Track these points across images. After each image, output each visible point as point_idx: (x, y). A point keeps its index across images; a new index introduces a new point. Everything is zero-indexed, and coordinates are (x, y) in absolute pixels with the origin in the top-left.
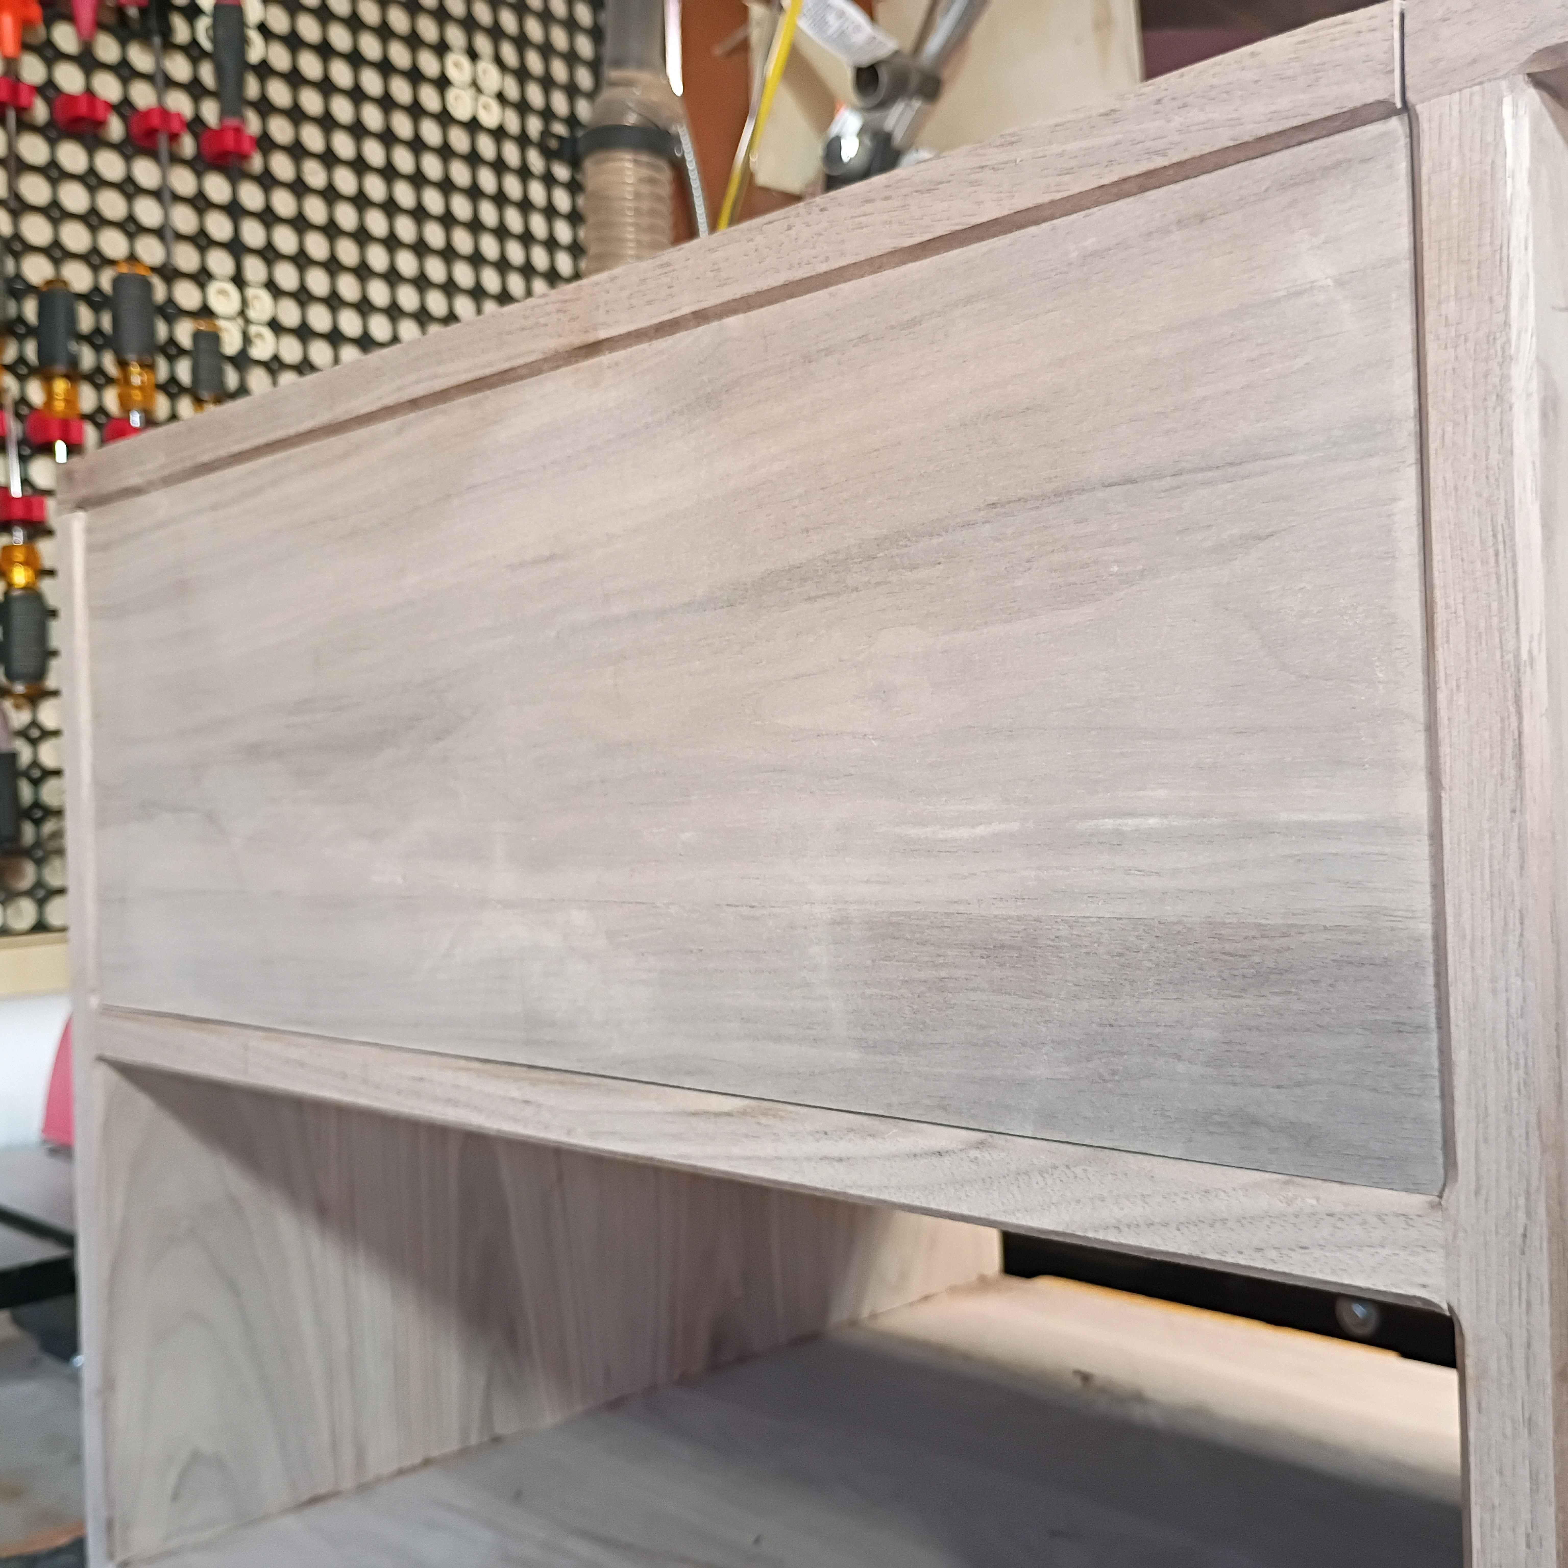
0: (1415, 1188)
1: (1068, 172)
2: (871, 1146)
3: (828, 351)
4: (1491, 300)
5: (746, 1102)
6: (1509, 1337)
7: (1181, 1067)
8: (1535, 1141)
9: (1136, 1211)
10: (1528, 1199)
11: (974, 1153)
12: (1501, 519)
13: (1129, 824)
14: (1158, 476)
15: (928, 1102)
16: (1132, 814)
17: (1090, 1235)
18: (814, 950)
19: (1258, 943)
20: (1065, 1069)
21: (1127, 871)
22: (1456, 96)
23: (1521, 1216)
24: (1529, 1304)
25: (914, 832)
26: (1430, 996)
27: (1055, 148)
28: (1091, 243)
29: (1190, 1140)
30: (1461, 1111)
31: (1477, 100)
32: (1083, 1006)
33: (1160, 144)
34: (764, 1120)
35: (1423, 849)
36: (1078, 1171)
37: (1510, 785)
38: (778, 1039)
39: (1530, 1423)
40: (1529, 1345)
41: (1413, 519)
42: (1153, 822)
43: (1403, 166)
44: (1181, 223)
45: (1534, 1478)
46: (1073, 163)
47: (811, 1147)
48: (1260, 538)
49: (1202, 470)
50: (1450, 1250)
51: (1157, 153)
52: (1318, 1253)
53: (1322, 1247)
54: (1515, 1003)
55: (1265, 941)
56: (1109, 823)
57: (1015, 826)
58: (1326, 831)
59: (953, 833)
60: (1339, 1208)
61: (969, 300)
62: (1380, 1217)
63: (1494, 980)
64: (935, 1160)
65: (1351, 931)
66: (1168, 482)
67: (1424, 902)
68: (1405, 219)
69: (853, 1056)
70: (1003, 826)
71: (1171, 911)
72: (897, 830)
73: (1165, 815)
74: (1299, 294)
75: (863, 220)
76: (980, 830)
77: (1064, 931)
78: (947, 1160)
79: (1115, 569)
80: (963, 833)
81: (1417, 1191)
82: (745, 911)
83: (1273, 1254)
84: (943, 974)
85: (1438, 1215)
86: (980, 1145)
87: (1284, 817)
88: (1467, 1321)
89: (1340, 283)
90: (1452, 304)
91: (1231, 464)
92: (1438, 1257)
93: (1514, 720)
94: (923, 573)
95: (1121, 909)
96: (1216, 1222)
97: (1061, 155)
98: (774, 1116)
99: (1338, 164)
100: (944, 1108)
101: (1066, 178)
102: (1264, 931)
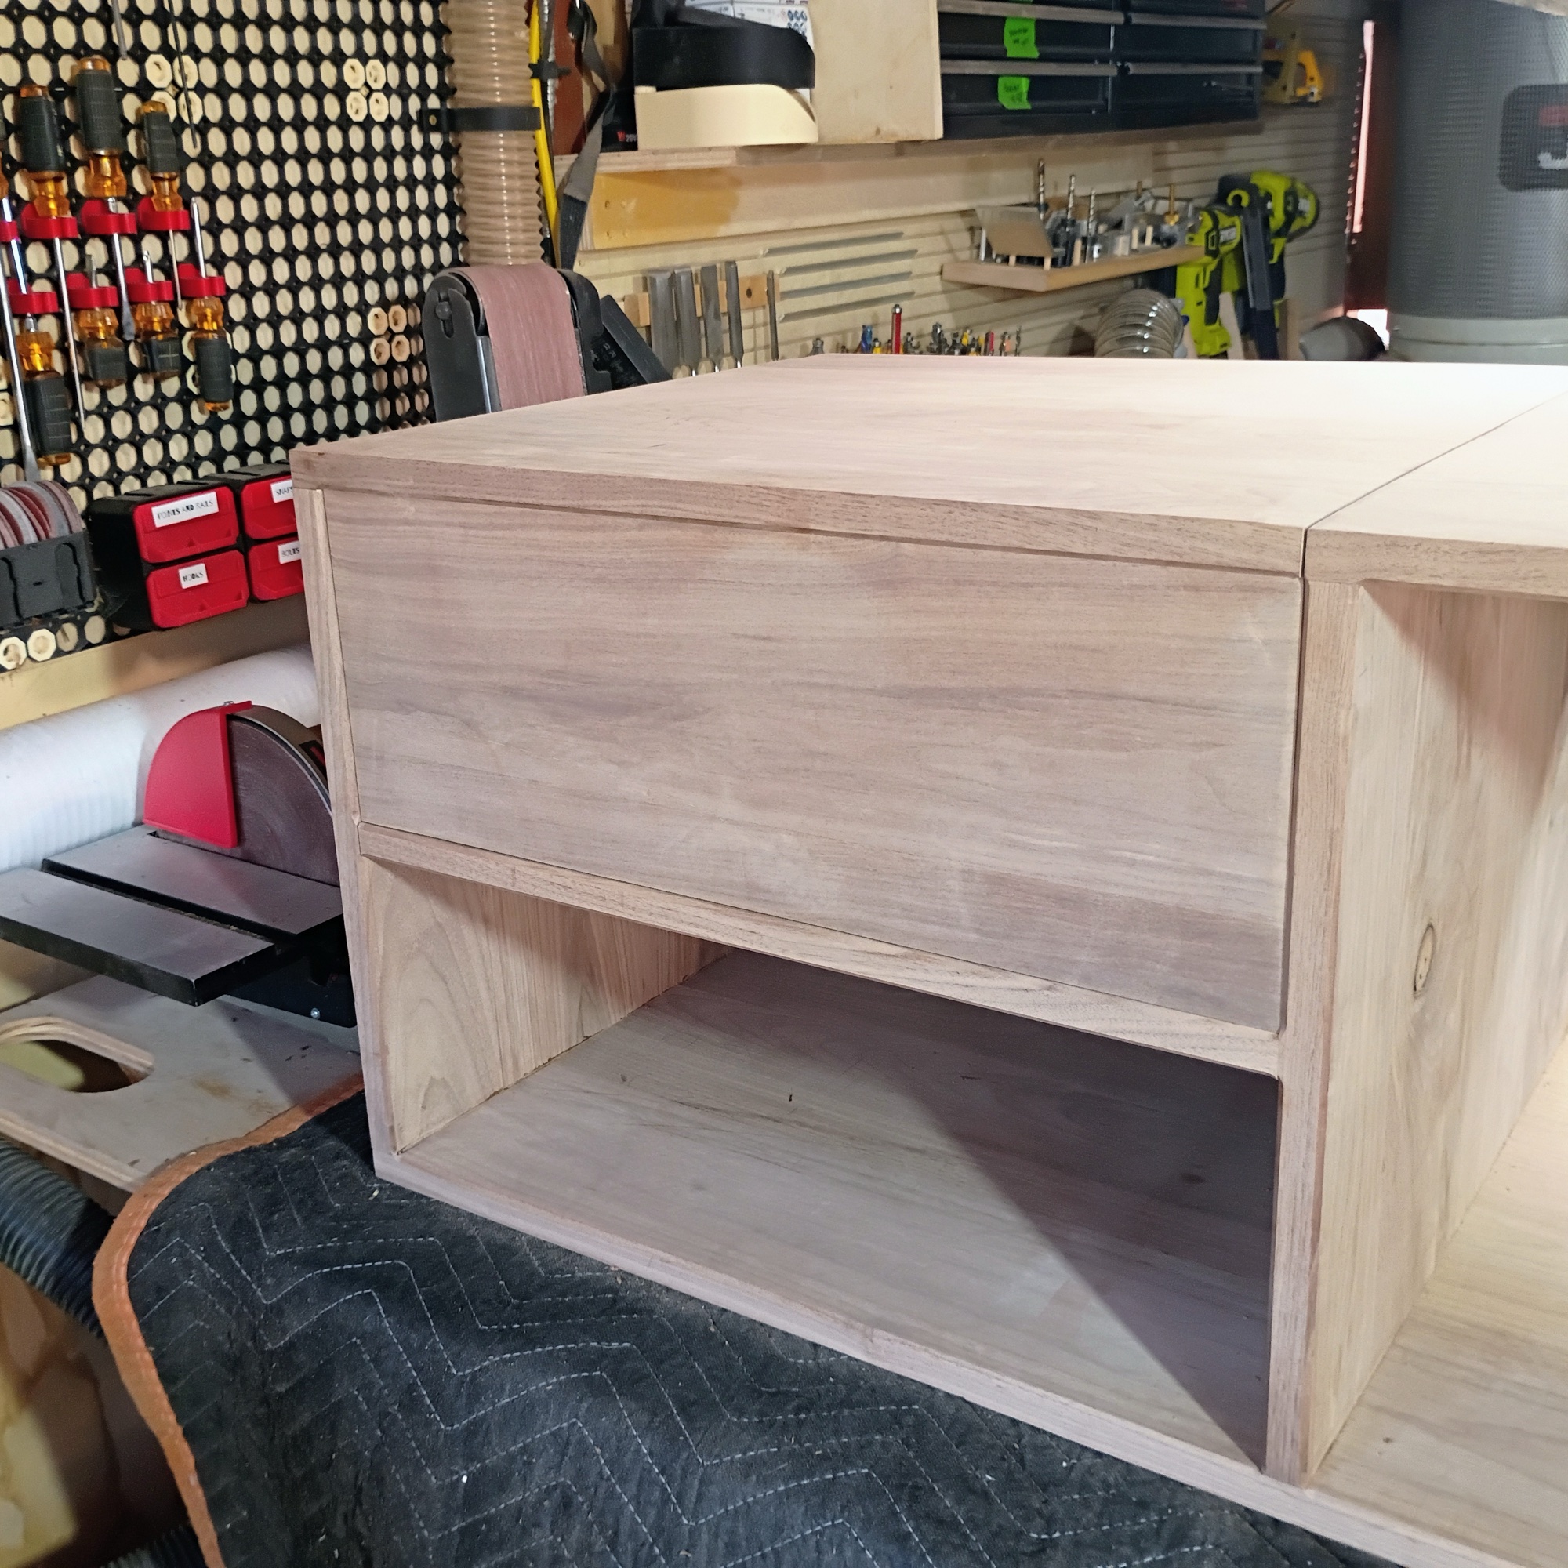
0: (1266, 1028)
1: (1127, 545)
2: (985, 982)
3: (972, 583)
4: (1335, 678)
5: (905, 950)
6: (1303, 1090)
7: (1158, 966)
8: (1321, 1017)
9: (1134, 1027)
10: (1316, 1040)
11: (1046, 992)
12: (1331, 770)
13: (1139, 857)
14: (1166, 702)
15: (1018, 963)
16: (1141, 853)
17: (1108, 1034)
18: (950, 882)
19: (1200, 920)
20: (1097, 959)
21: (1136, 877)
22: (1328, 584)
23: (1312, 1046)
24: (1312, 1078)
25: (1013, 836)
26: (1280, 954)
27: (1119, 531)
28: (1136, 580)
29: (1161, 998)
30: (1290, 1003)
31: (1337, 589)
32: (1109, 932)
33: (1179, 550)
34: (918, 962)
35: (1282, 894)
36: (1104, 1006)
37: (1324, 879)
38: (926, 921)
39: (1309, 1123)
40: (1310, 1094)
41: (1290, 756)
42: (1151, 858)
43: (1299, 600)
44: (1185, 587)
45: (1309, 1143)
46: (1129, 541)
47: (949, 978)
48: (1216, 745)
49: (1188, 706)
50: (1281, 1055)
51: (1178, 554)
52: (1221, 1051)
53: (1223, 1050)
54: (1318, 964)
55: (1205, 920)
56: (1128, 854)
57: (1075, 846)
58: (1238, 879)
59: (1039, 842)
60: (1232, 1035)
61: (1062, 585)
62: (1251, 1040)
63: (1310, 954)
64: (1024, 993)
65: (1247, 922)
66: (1169, 707)
67: (1280, 915)
68: (1298, 625)
69: (973, 936)
70: (1068, 844)
71: (1158, 899)
72: (1006, 834)
73: (1159, 856)
74: (1244, 641)
75: (1000, 525)
76: (1055, 844)
77: (1100, 898)
78: (1031, 994)
79: (1139, 739)
80: (1046, 843)
81: (1267, 1030)
82: (906, 856)
83: (1200, 1050)
84: (1030, 906)
85: (1277, 1042)
86: (1049, 988)
87: (1218, 869)
88: (1285, 1082)
89: (1265, 643)
90: (1318, 673)
91: (1204, 708)
92: (1275, 1059)
93: (1328, 853)
94: (1028, 713)
95: (1133, 893)
96: (1172, 1035)
97: (1124, 535)
98: (925, 960)
99: (1269, 589)
100: (1028, 967)
101: (1125, 548)
102: (1204, 915)
